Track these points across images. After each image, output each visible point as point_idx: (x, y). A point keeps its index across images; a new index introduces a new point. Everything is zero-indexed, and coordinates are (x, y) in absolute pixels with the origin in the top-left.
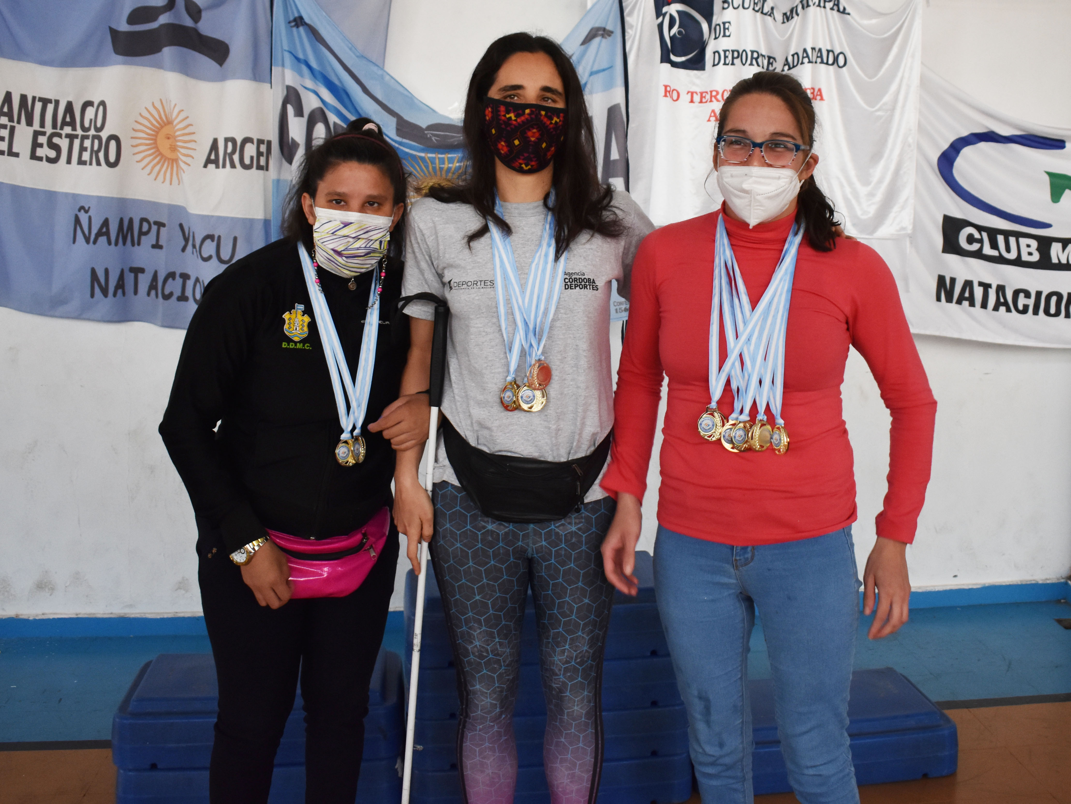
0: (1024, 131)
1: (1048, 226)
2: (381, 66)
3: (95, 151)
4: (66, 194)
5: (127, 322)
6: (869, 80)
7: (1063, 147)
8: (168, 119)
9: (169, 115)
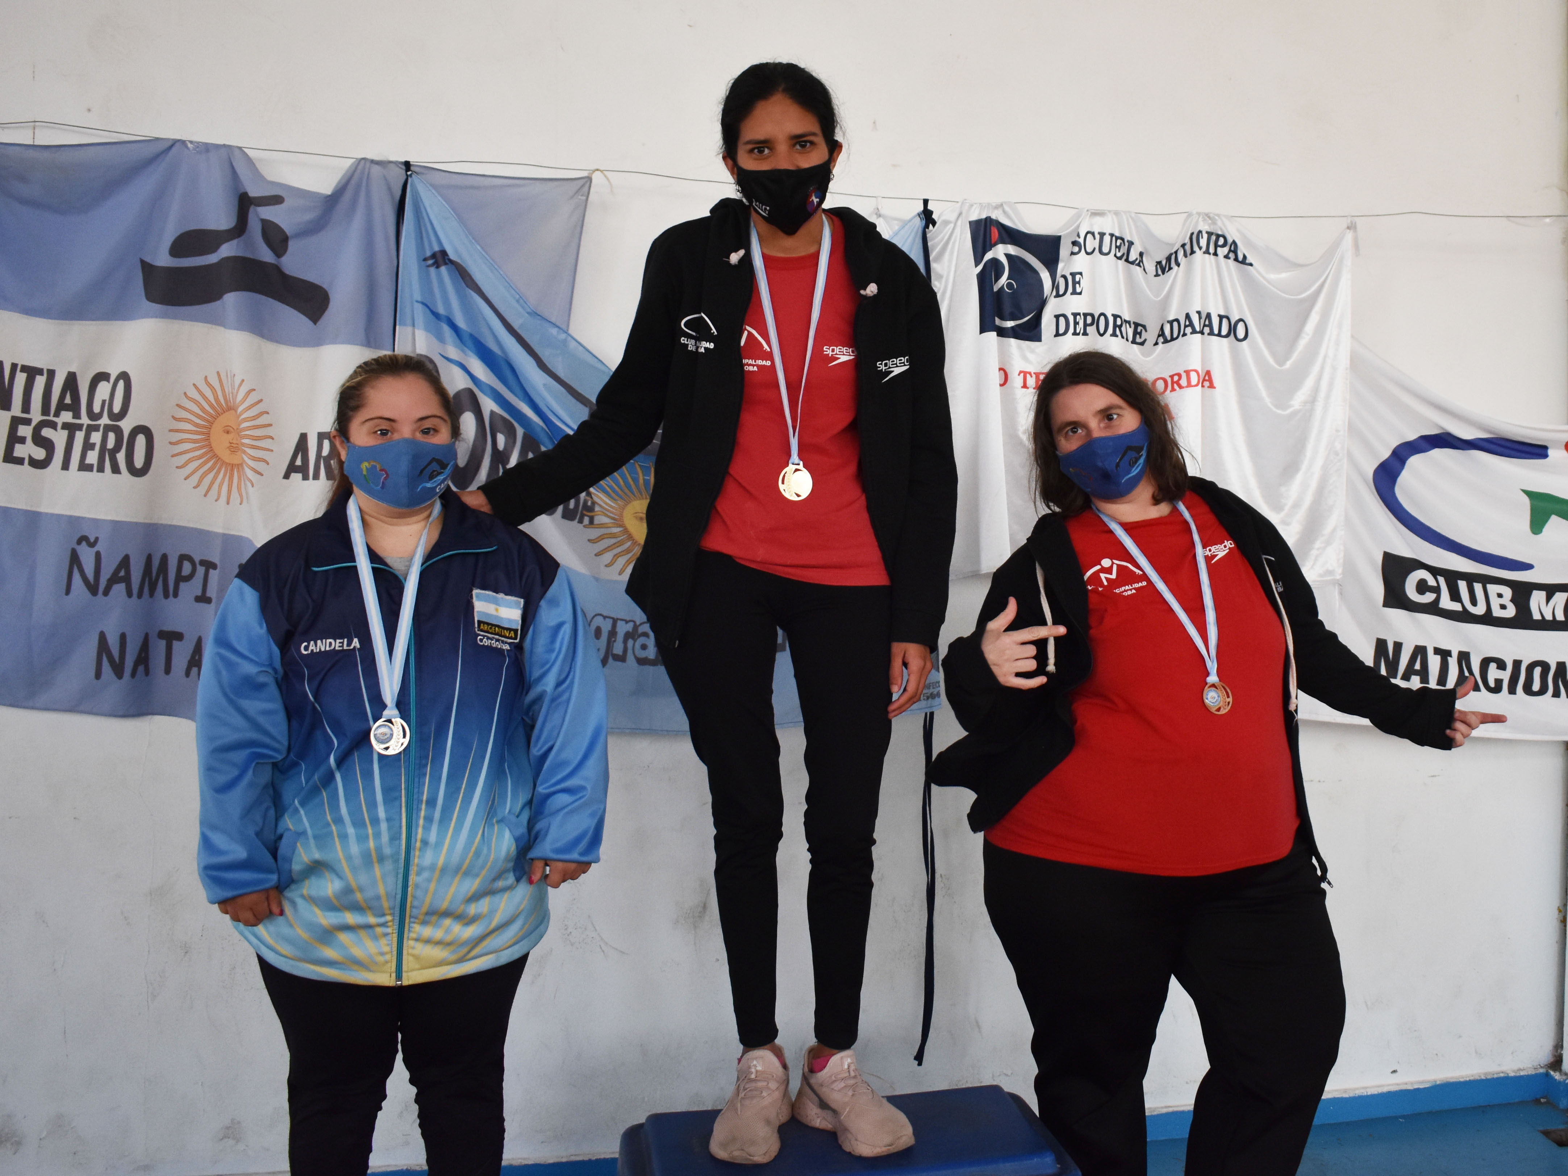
0: (1491, 432)
1: (1528, 567)
2: (564, 327)
3: (109, 450)
4: (59, 517)
5: (150, 717)
6: (1277, 367)
7: (1545, 456)
8: (229, 404)
9: (231, 396)
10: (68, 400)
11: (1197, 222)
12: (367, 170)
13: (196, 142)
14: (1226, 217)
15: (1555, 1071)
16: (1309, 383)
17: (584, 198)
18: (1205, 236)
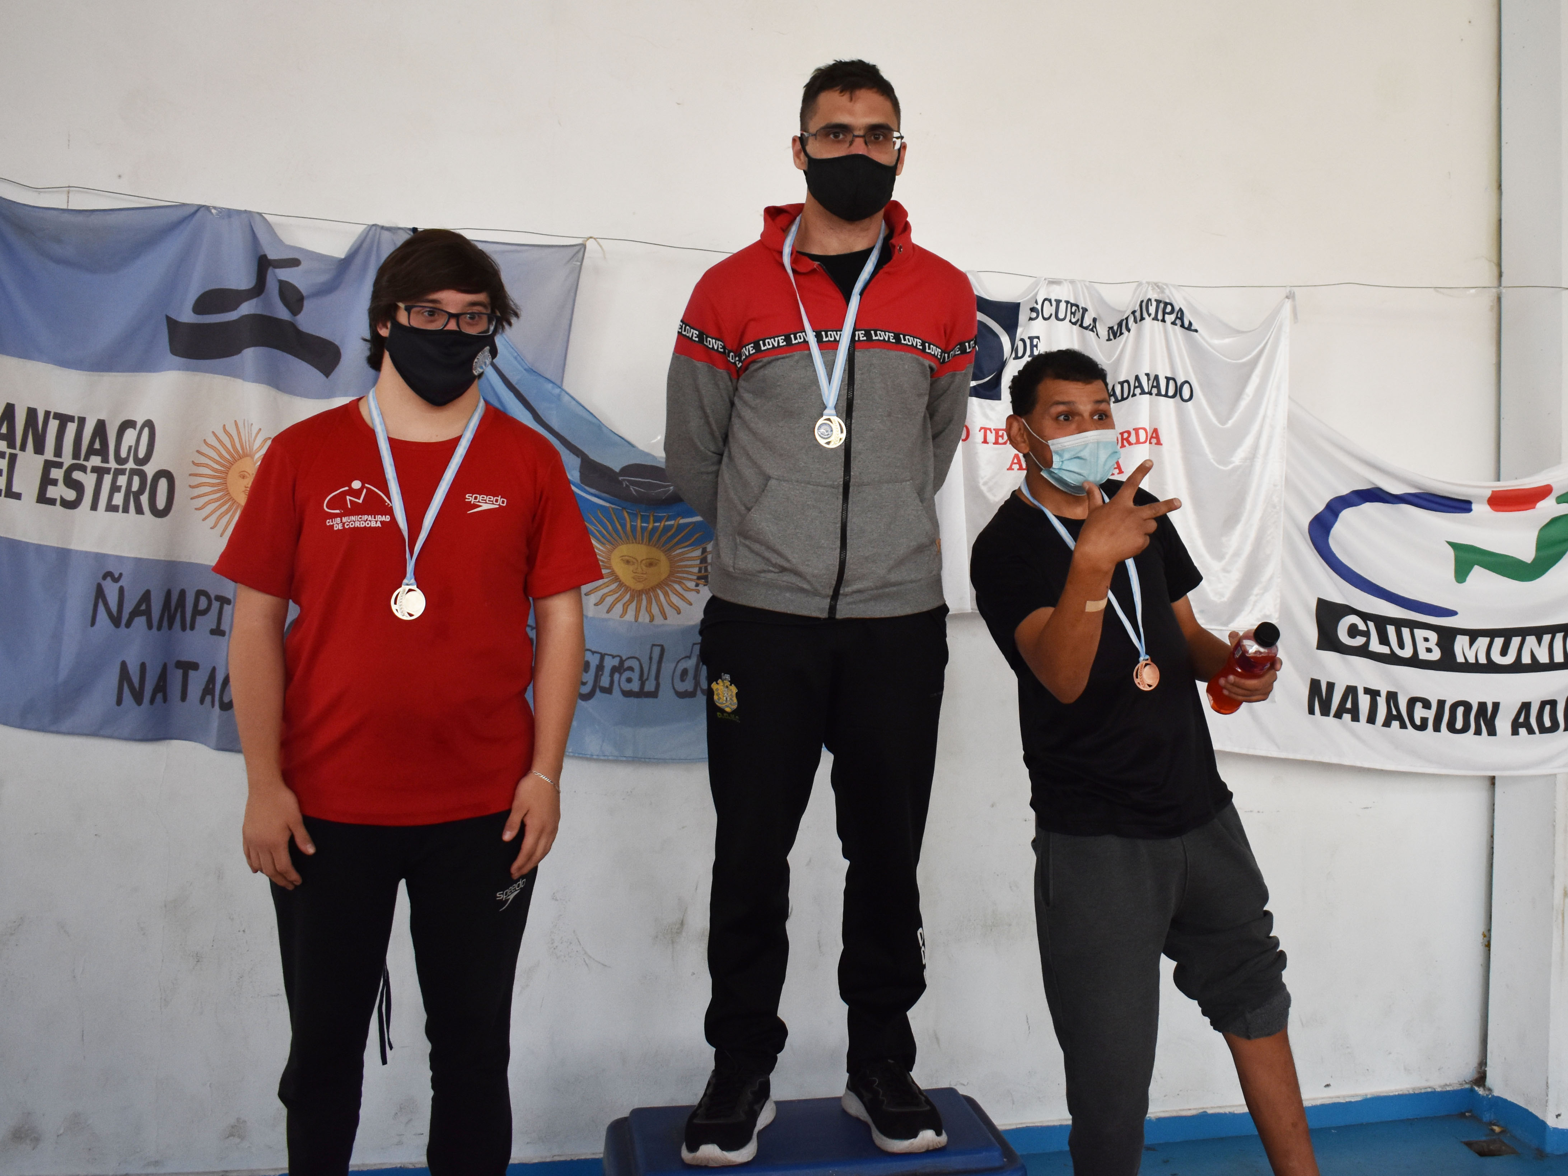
0: (1420, 489)
1: (1452, 613)
2: (558, 383)
3: (134, 492)
4: (87, 554)
5: (168, 741)
6: (1221, 426)
7: (1469, 510)
8: (245, 451)
9: (247, 444)
10: (97, 446)
11: (1146, 292)
12: (377, 236)
13: (220, 208)
14: (1174, 286)
15: (1479, 1086)
16: (1249, 441)
17: (579, 263)
18: (1154, 304)
